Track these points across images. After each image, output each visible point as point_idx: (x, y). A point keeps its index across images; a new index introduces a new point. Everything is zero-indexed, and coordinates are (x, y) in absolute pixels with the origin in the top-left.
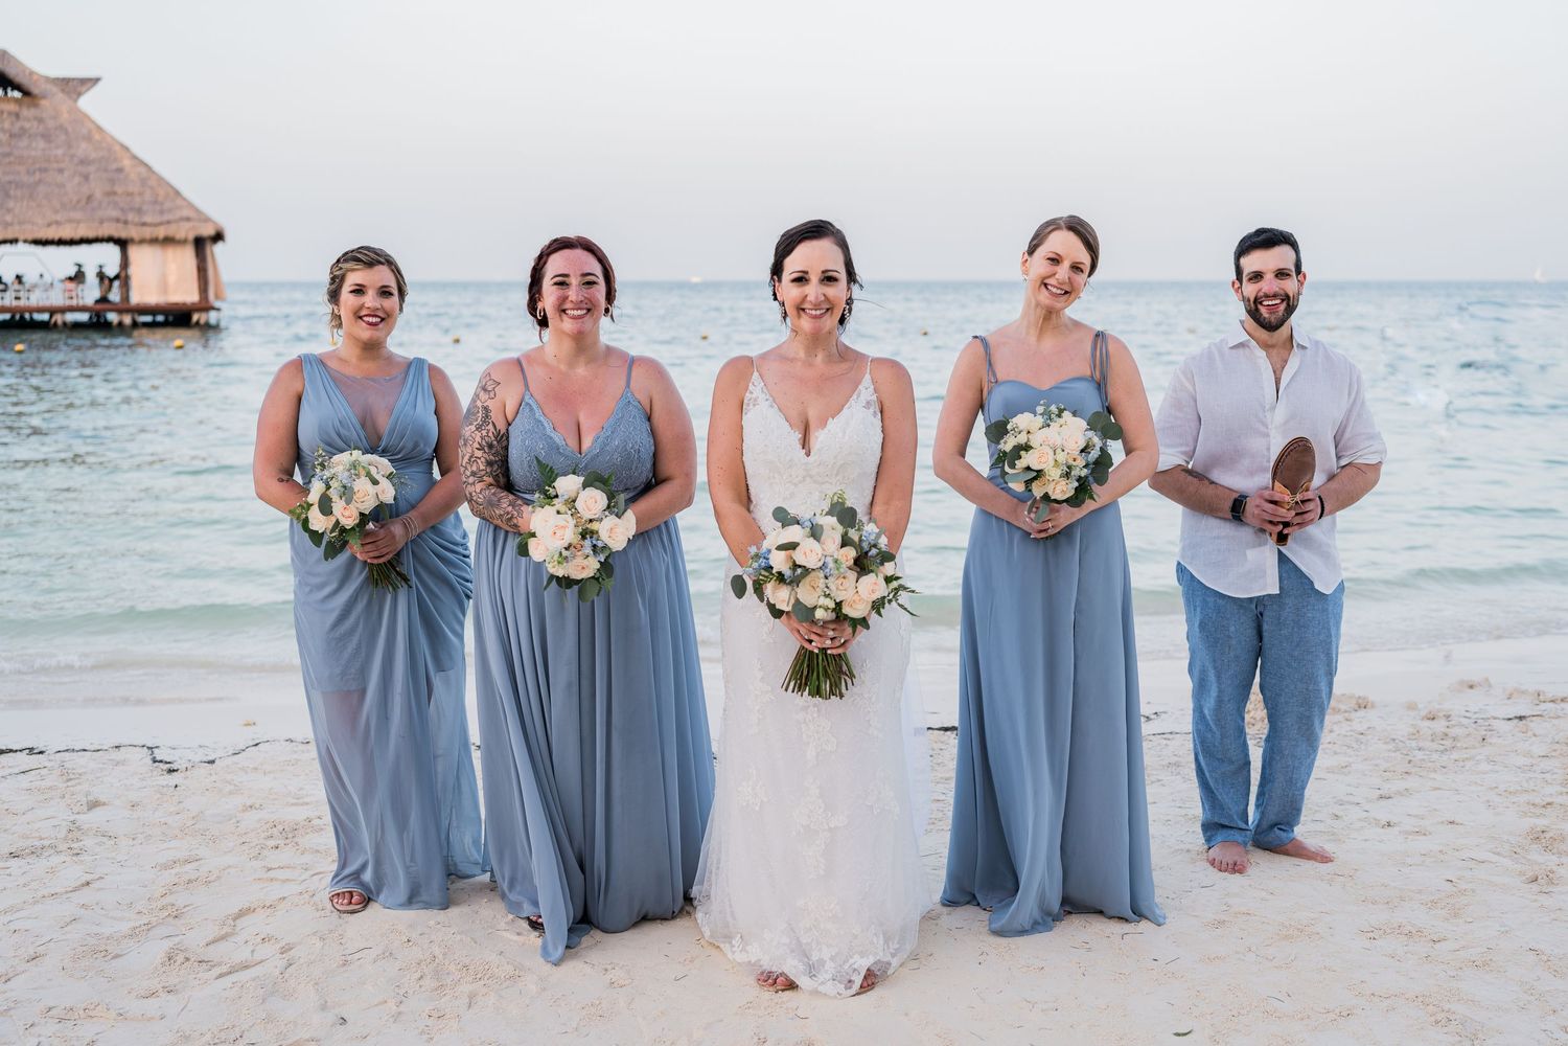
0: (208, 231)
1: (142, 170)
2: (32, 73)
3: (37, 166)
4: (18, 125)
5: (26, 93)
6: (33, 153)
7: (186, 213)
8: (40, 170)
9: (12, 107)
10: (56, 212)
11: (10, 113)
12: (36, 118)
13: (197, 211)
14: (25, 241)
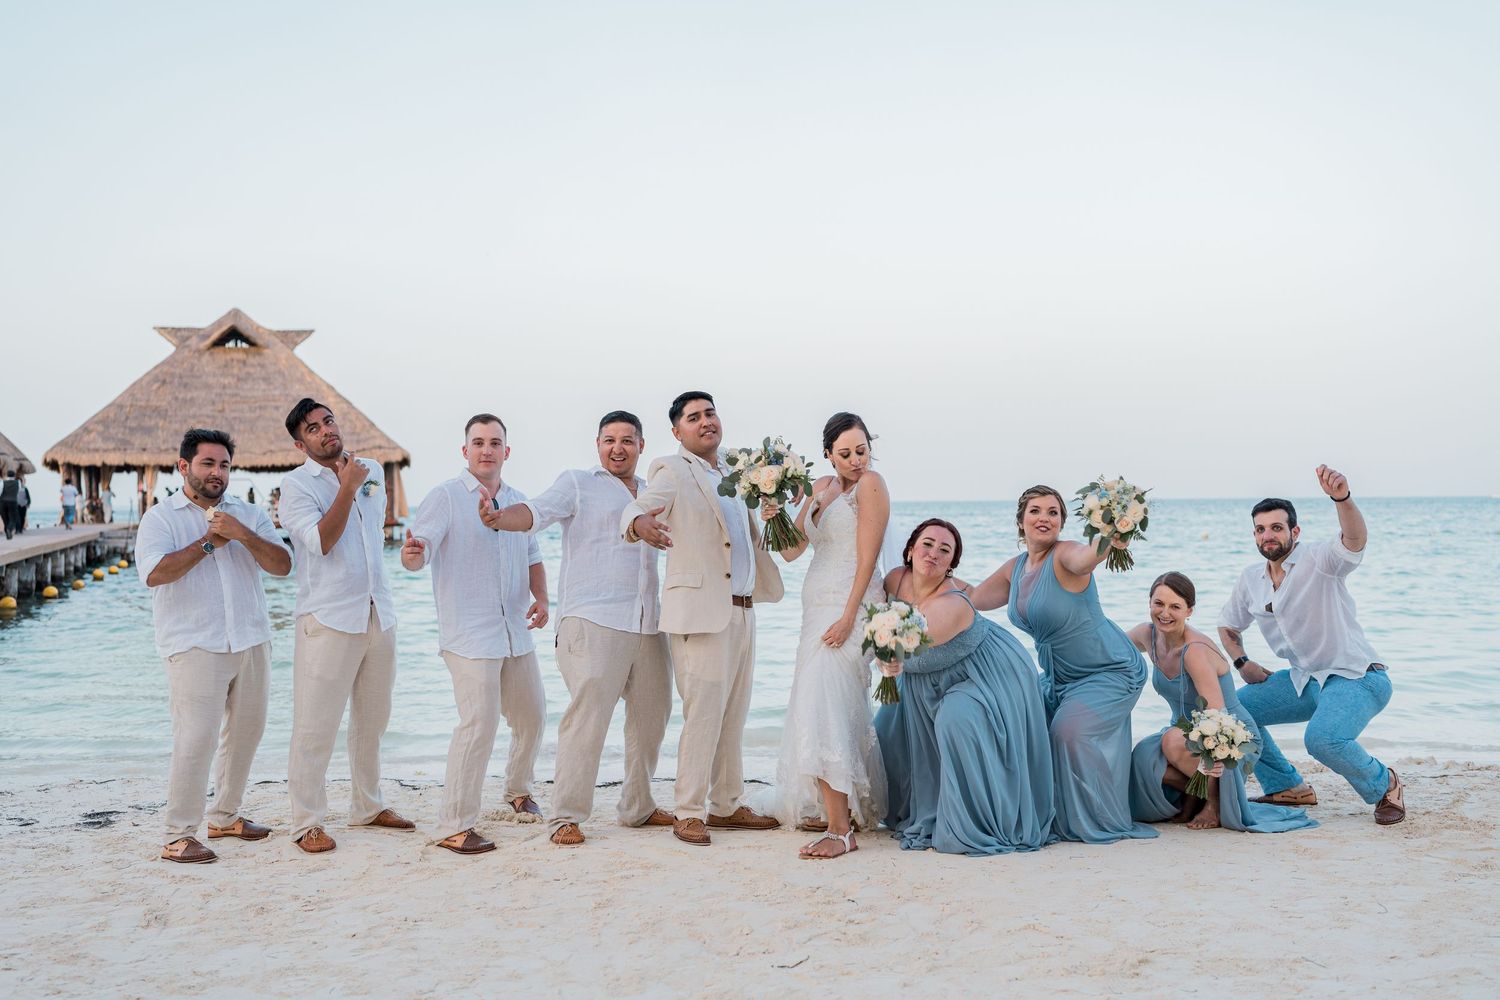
0: (396, 457)
1: (345, 406)
2: (258, 327)
3: (257, 405)
4: (247, 369)
5: (252, 344)
6: (256, 394)
7: (378, 442)
8: (260, 408)
9: (241, 356)
10: (272, 443)
11: (238, 361)
12: (259, 364)
13: (388, 440)
14: (245, 469)
